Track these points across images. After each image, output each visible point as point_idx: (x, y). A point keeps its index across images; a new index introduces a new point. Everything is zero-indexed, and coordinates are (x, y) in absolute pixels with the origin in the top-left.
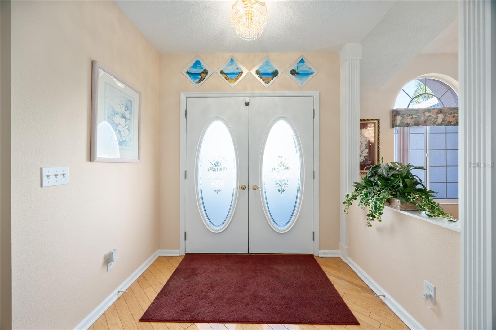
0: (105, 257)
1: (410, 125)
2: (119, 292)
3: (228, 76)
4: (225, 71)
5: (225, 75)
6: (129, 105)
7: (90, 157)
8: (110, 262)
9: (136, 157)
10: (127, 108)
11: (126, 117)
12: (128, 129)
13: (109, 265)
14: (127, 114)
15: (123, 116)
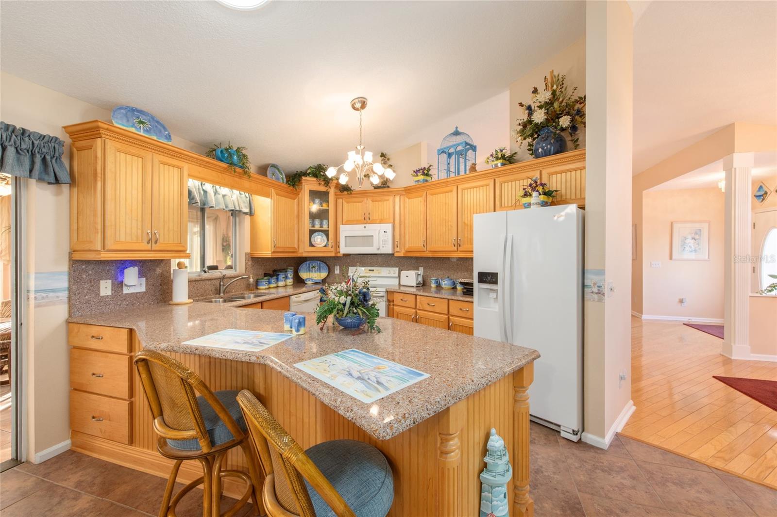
0: (680, 299)
2: (689, 320)
6: (698, 232)
7: (671, 258)
8: (683, 303)
9: (707, 257)
10: (696, 234)
11: (696, 238)
12: (698, 244)
13: (682, 304)
14: (697, 237)
15: (693, 238)
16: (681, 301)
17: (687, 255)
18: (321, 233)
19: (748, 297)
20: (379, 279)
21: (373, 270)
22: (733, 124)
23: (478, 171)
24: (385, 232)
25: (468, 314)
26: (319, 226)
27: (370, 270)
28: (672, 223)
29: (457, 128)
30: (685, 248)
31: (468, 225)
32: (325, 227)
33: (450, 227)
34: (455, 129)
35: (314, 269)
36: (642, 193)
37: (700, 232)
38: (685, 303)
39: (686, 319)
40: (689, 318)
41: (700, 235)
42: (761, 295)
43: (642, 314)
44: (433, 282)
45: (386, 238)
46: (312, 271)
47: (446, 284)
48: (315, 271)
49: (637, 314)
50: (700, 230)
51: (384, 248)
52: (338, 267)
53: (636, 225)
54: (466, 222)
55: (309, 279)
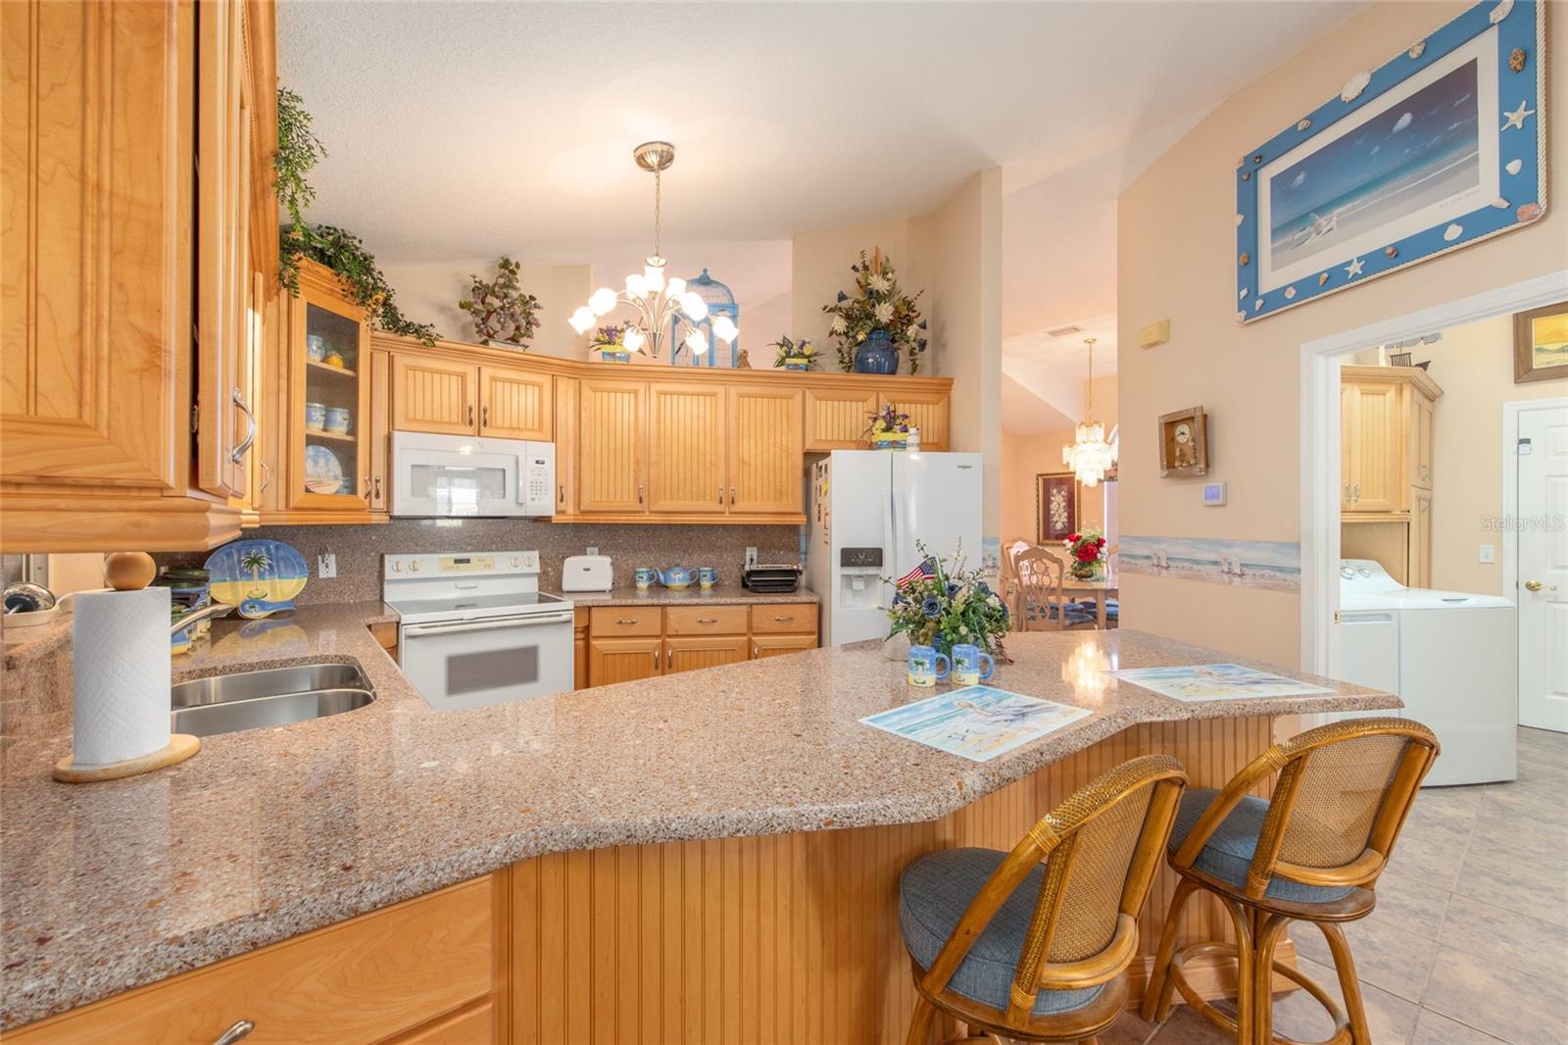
18: (323, 449)
20: (481, 583)
21: (468, 561)
23: (753, 368)
24: (537, 462)
25: (793, 625)
26: (321, 426)
27: (457, 561)
29: (705, 271)
31: (749, 465)
32: (339, 431)
33: (708, 465)
34: (702, 273)
35: (255, 566)
44: (645, 578)
45: (541, 479)
46: (250, 576)
47: (678, 579)
48: (261, 576)
51: (537, 502)
52: (333, 557)
54: (746, 458)
55: (254, 602)
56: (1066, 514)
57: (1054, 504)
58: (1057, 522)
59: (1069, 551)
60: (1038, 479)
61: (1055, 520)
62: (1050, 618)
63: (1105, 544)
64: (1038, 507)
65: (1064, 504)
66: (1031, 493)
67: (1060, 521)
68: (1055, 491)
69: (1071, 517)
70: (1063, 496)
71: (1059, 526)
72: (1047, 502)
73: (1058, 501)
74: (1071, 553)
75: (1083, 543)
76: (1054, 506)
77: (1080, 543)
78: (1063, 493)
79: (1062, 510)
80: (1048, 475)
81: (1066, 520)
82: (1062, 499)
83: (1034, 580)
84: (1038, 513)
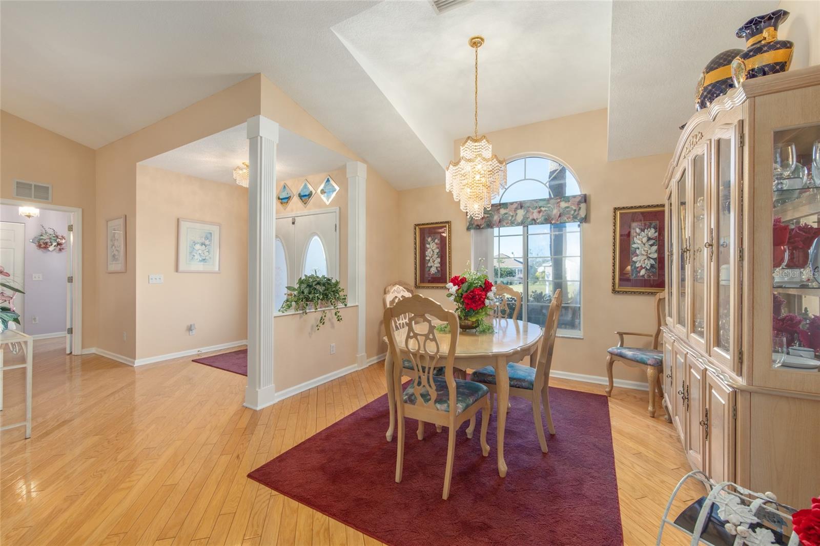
0: (188, 326)
1: (481, 227)
2: (199, 351)
3: (283, 201)
4: (281, 197)
5: (281, 201)
6: (209, 236)
7: (177, 270)
8: (191, 330)
9: (217, 269)
10: (207, 238)
11: (206, 244)
12: (208, 252)
13: (191, 332)
14: (207, 242)
15: (203, 244)
16: (190, 329)
17: (197, 266)
19: (273, 318)
22: (258, 75)
28: (178, 219)
30: (194, 256)
36: (136, 165)
37: (211, 236)
38: (194, 331)
39: (193, 352)
40: (199, 349)
41: (210, 241)
42: (283, 314)
43: (135, 358)
49: (126, 360)
50: (211, 233)
53: (126, 216)
56: (439, 260)
57: (429, 250)
58: (431, 267)
59: (452, 298)
60: (415, 229)
61: (429, 265)
62: (436, 402)
63: (493, 288)
64: (416, 254)
65: (437, 250)
66: (409, 240)
67: (434, 265)
68: (429, 239)
69: (443, 263)
70: (437, 244)
71: (433, 270)
72: (423, 249)
73: (432, 248)
74: (455, 300)
75: (469, 287)
76: (429, 253)
77: (465, 286)
78: (436, 241)
79: (436, 256)
80: (423, 224)
81: (439, 265)
82: (435, 246)
83: (413, 345)
84: (416, 259)
